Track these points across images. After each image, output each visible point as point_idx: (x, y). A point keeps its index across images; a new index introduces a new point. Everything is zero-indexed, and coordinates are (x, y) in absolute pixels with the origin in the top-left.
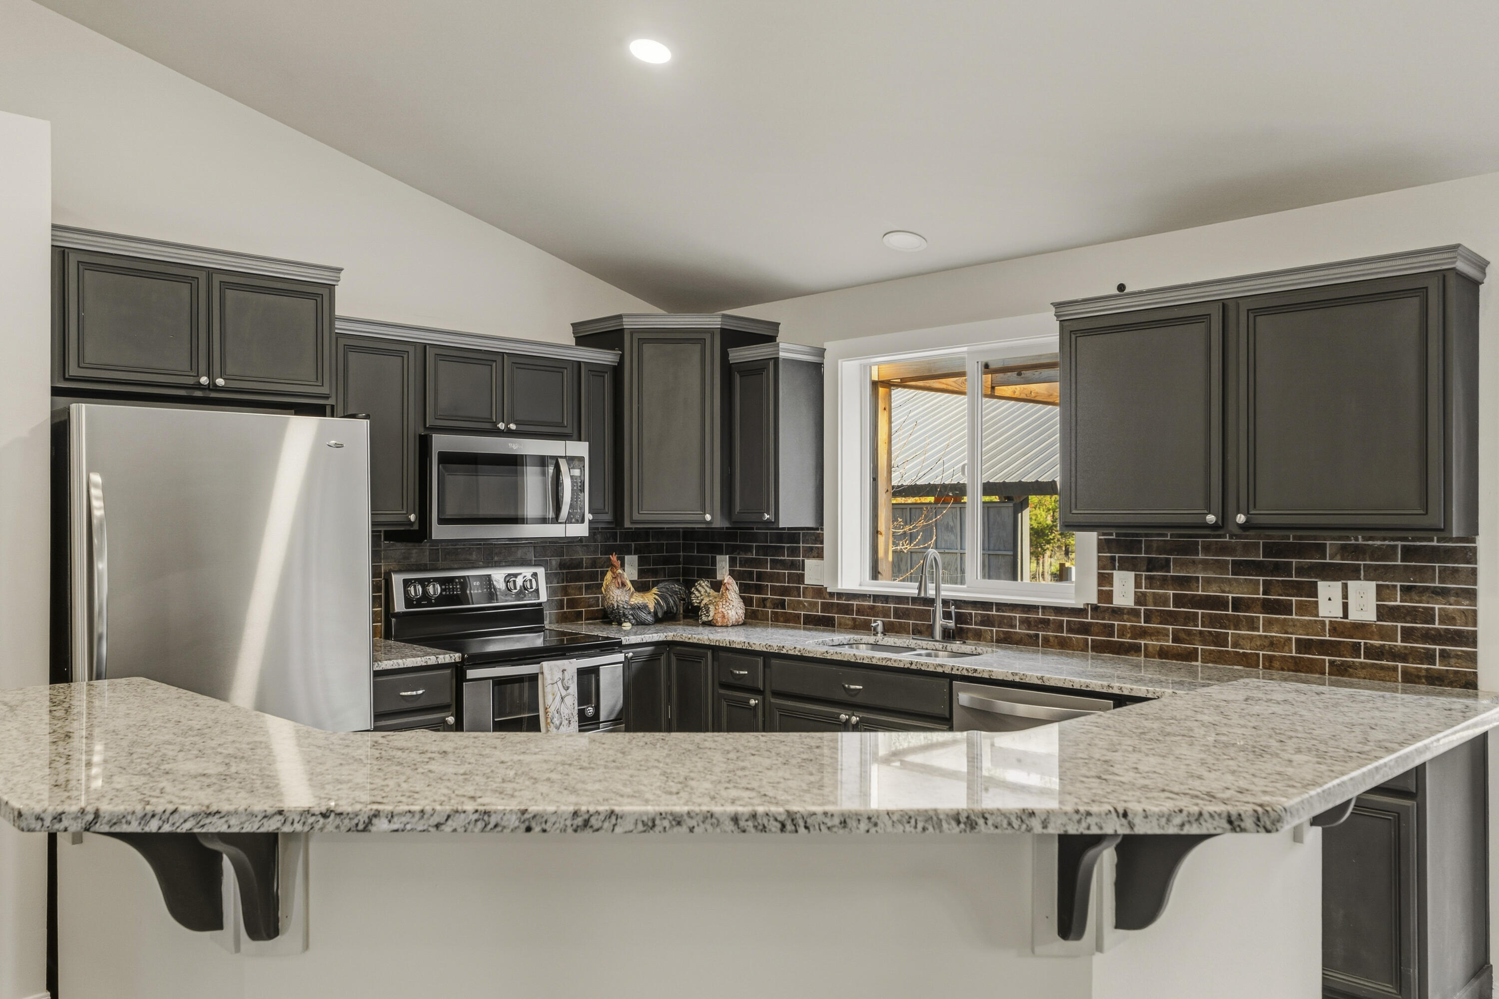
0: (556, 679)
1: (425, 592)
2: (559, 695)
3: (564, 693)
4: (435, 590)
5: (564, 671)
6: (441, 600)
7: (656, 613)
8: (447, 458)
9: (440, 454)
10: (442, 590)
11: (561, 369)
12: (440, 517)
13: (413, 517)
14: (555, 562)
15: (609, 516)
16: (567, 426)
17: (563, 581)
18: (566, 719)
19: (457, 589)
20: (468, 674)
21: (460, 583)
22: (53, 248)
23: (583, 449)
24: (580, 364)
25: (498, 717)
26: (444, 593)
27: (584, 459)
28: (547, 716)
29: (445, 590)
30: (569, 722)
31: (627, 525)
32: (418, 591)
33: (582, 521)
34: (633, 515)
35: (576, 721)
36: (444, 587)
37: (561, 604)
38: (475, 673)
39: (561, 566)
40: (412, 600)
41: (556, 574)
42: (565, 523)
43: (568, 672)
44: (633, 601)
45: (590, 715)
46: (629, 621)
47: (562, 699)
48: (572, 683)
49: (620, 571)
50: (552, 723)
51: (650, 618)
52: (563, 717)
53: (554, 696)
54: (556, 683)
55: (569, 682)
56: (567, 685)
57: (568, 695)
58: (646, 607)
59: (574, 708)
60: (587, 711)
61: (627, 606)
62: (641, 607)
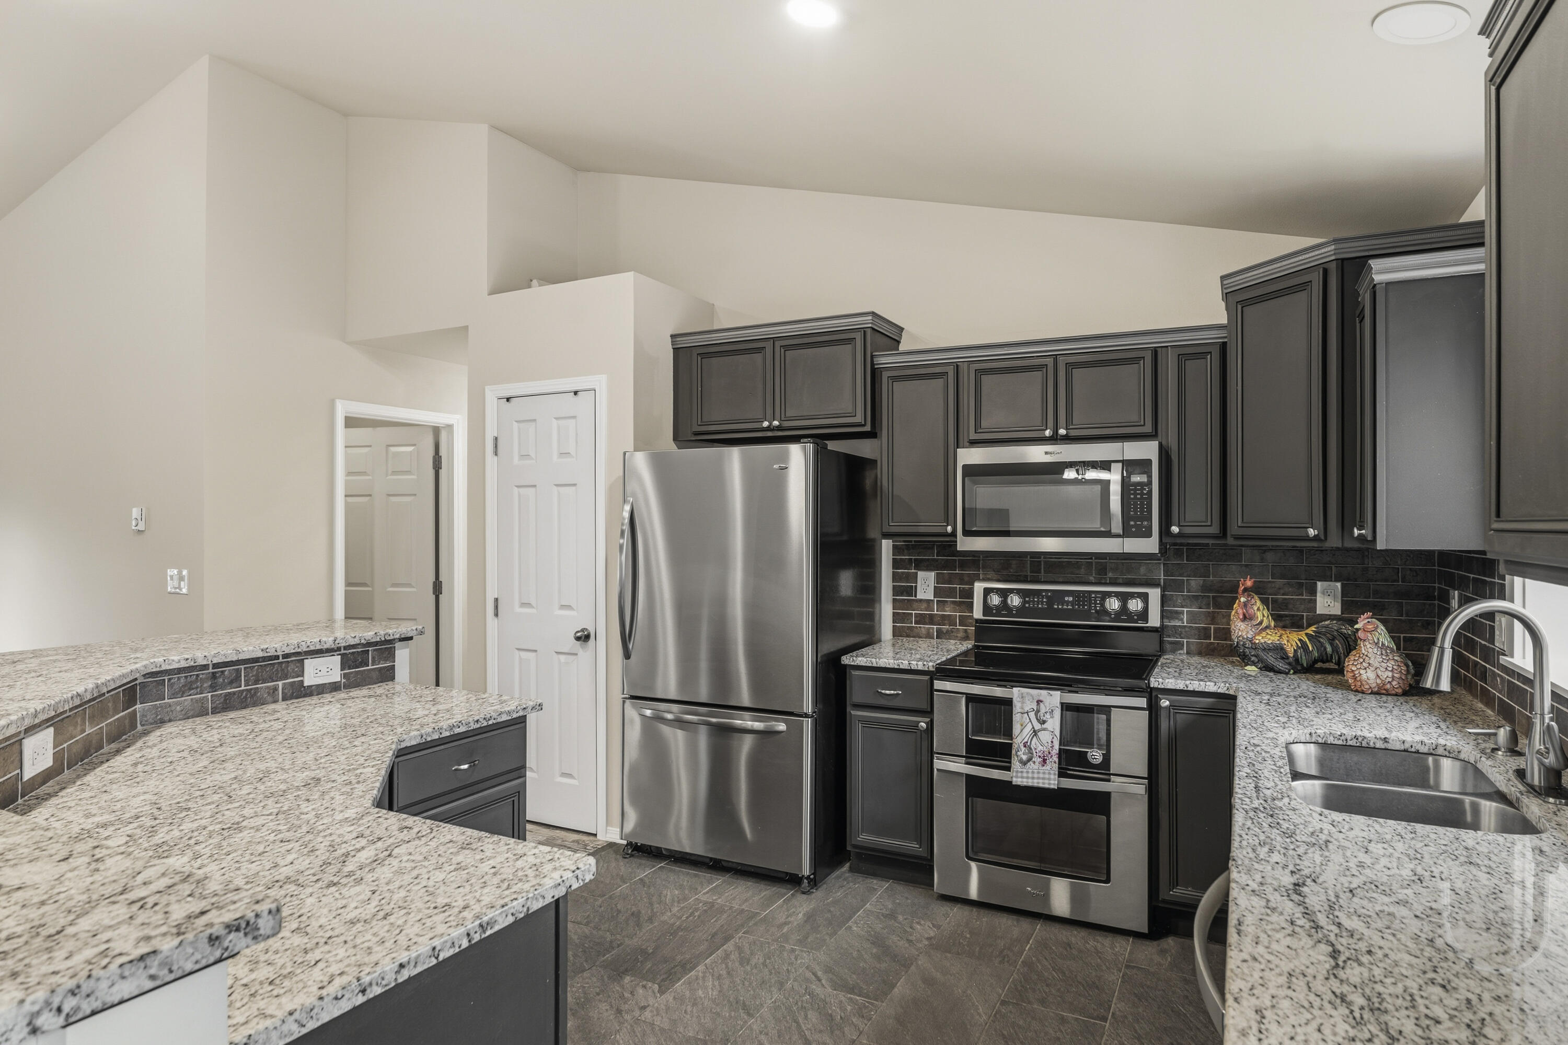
0: (1026, 709)
1: (1004, 602)
2: (1029, 727)
3: (1037, 726)
4: (1015, 601)
5: (1039, 702)
6: (1021, 611)
7: (1297, 660)
8: (971, 471)
9: (965, 467)
10: (1024, 602)
11: (1135, 360)
12: (967, 529)
13: (949, 529)
14: (1195, 583)
15: (1215, 529)
16: (1144, 425)
17: (1208, 606)
18: (1040, 757)
19: (1042, 602)
20: (938, 684)
21: (1047, 597)
22: (676, 350)
23: (1148, 450)
24: (1155, 352)
25: (973, 735)
26: (1027, 605)
27: (1150, 461)
28: (1015, 746)
29: (1028, 602)
30: (1044, 761)
31: (1230, 541)
32: (995, 600)
33: (1149, 534)
34: (1234, 528)
35: (1055, 762)
36: (1027, 599)
37: (1205, 633)
38: (948, 685)
39: (1205, 588)
40: (991, 609)
41: (1196, 597)
42: (1122, 536)
43: (1047, 704)
44: (1259, 639)
45: (1095, 762)
46: (1254, 664)
47: (1035, 733)
48: (1052, 717)
49: (1243, 599)
50: (1017, 756)
51: (1281, 665)
52: (1035, 754)
53: (1023, 727)
54: (1027, 713)
55: (1048, 716)
56: (1044, 719)
57: (1044, 730)
58: (1279, 649)
59: (1052, 747)
60: (1089, 755)
61: (1248, 644)
62: (1267, 649)
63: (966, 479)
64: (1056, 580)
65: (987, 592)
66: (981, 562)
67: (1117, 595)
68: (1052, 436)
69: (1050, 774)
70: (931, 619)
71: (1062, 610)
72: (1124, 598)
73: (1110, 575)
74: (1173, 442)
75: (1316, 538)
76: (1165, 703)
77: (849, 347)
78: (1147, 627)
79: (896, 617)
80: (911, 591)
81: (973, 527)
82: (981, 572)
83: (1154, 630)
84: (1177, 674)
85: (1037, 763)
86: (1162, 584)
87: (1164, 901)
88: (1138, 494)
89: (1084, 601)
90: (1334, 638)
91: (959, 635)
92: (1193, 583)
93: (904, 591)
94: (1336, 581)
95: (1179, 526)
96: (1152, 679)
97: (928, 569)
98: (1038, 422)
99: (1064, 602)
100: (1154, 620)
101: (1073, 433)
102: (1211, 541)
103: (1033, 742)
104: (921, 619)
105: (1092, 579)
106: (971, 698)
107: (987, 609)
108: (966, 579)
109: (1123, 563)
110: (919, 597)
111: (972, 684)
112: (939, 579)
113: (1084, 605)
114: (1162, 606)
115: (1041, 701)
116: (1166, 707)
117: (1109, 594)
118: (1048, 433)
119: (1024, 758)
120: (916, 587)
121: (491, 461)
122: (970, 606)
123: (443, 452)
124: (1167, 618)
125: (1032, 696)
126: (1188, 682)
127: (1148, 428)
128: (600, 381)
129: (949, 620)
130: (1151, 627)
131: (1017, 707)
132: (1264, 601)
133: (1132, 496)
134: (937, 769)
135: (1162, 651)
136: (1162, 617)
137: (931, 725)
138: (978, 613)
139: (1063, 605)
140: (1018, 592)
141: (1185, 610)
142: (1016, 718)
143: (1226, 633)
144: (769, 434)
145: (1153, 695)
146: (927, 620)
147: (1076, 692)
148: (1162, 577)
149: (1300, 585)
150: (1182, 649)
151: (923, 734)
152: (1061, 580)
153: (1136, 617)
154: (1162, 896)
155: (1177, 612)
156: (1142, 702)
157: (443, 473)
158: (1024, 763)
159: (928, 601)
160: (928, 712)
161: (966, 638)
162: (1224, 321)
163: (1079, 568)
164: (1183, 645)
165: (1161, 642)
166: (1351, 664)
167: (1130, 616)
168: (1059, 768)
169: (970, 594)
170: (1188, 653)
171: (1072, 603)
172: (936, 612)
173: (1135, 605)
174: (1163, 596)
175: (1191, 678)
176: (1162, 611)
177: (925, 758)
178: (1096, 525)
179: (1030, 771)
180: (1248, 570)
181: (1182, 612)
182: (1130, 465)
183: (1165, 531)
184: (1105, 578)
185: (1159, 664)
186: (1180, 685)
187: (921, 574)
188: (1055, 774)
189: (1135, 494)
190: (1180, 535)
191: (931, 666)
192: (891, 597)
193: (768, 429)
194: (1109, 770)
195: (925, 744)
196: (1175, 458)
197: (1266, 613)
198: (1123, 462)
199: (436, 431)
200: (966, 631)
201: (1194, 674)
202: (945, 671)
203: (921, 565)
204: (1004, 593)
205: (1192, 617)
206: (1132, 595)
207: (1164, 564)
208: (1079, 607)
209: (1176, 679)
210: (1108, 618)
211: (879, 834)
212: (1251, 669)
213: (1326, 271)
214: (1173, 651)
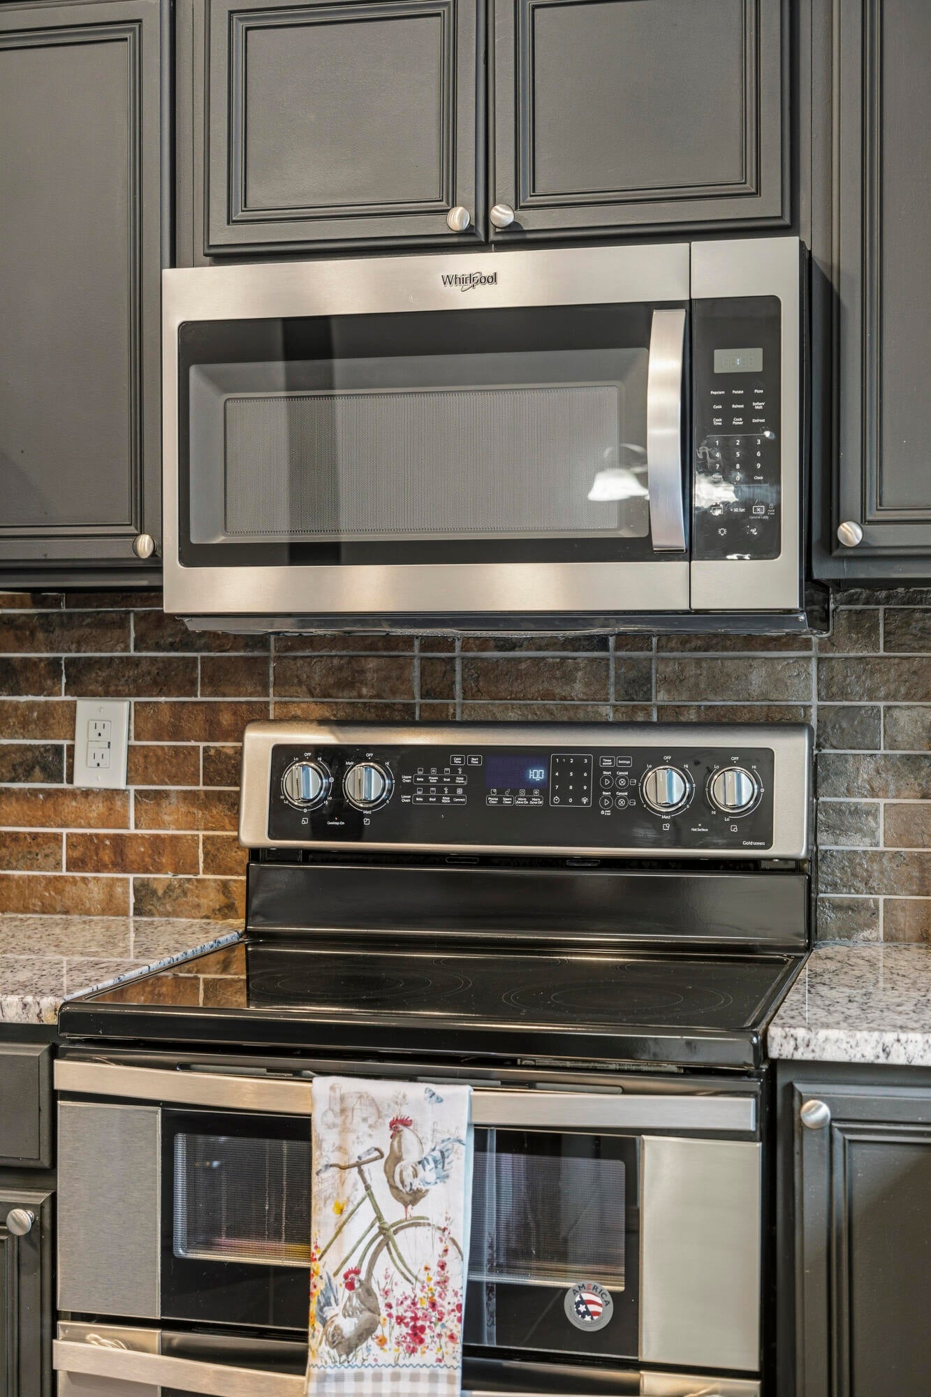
0: (357, 1150)
1: (336, 788)
2: (366, 1214)
3: (393, 1211)
4: (369, 784)
5: (397, 1125)
9: (184, 327)
10: (400, 788)
12: (194, 540)
13: (144, 545)
16: (757, 193)
18: (400, 1320)
19: (453, 790)
21: (468, 770)
25: (189, 1246)
26: (406, 799)
27: (774, 302)
28: (318, 1286)
29: (410, 789)
30: (417, 1334)
32: (308, 784)
35: (452, 1337)
36: (406, 779)
40: (296, 814)
42: (688, 554)
43: (426, 1131)
45: (587, 1324)
47: (385, 1235)
48: (444, 1178)
50: (324, 1322)
52: (384, 1312)
53: (345, 1214)
54: (358, 1165)
55: (429, 1174)
56: (417, 1184)
57: (416, 1223)
59: (443, 1282)
60: (569, 1303)
63: (193, 370)
64: (500, 717)
65: (284, 756)
66: (272, 665)
67: (679, 758)
68: (469, 231)
69: (433, 1378)
70: (119, 853)
71: (513, 809)
72: (700, 767)
73: (661, 697)
74: (843, 246)
76: (815, 1112)
78: (770, 859)
81: (215, 535)
82: (272, 698)
83: (792, 867)
84: (854, 1010)
85: (391, 1344)
86: (814, 723)
88: (738, 413)
89: (579, 781)
91: (203, 901)
92: (903, 717)
95: (863, 521)
96: (775, 1032)
97: (109, 691)
98: (432, 189)
99: (520, 784)
100: (790, 836)
101: (535, 221)
103: (378, 1272)
104: (87, 853)
105: (607, 712)
106: (178, 1118)
107: (282, 813)
108: (226, 719)
109: (698, 661)
110: (81, 781)
111: (185, 1067)
112: (143, 723)
113: (578, 795)
114: (813, 789)
115: (406, 1123)
116: (820, 1126)
117: (655, 757)
118: (458, 219)
119: (348, 1326)
120: (71, 748)
122: (231, 807)
124: (830, 828)
125: (373, 1102)
126: (889, 1037)
127: (769, 204)
129: (174, 852)
130: (784, 860)
131: (326, 1145)
133: (718, 422)
134: (70, 1374)
135: (812, 935)
136: (814, 829)
137: (48, 1214)
138: (255, 828)
139: (515, 793)
140: (382, 756)
141: (881, 802)
142: (323, 1184)
145: (776, 1085)
146: (107, 856)
147: (530, 1084)
148: (815, 702)
150: (871, 925)
151: (26, 1248)
152: (513, 716)
153: (735, 829)
155: (856, 811)
156: (742, 1110)
158: (346, 1346)
159: (110, 795)
160: (39, 1171)
161: (226, 910)
163: (568, 678)
164: (875, 913)
165: (810, 905)
167: (717, 824)
168: (467, 1351)
169: (229, 769)
170: (890, 938)
171: (543, 787)
172: (132, 830)
173: (731, 789)
174: (816, 765)
175: (900, 1020)
176: (814, 811)
177: (30, 1332)
179: (368, 1372)
181: (872, 812)
182: (710, 318)
183: (817, 537)
184: (645, 708)
185: (804, 974)
186: (865, 1045)
187: (87, 708)
188: (451, 1380)
189: (727, 415)
190: (865, 551)
191: (46, 1009)
194: (636, 1353)
195: (29, 1284)
198: (690, 306)
200: (225, 886)
201: (908, 1007)
202: (91, 1027)
203: (87, 678)
204: (336, 761)
206: (723, 758)
207: (820, 660)
208: (564, 801)
209: (853, 1027)
210: (651, 834)
214: (847, 934)
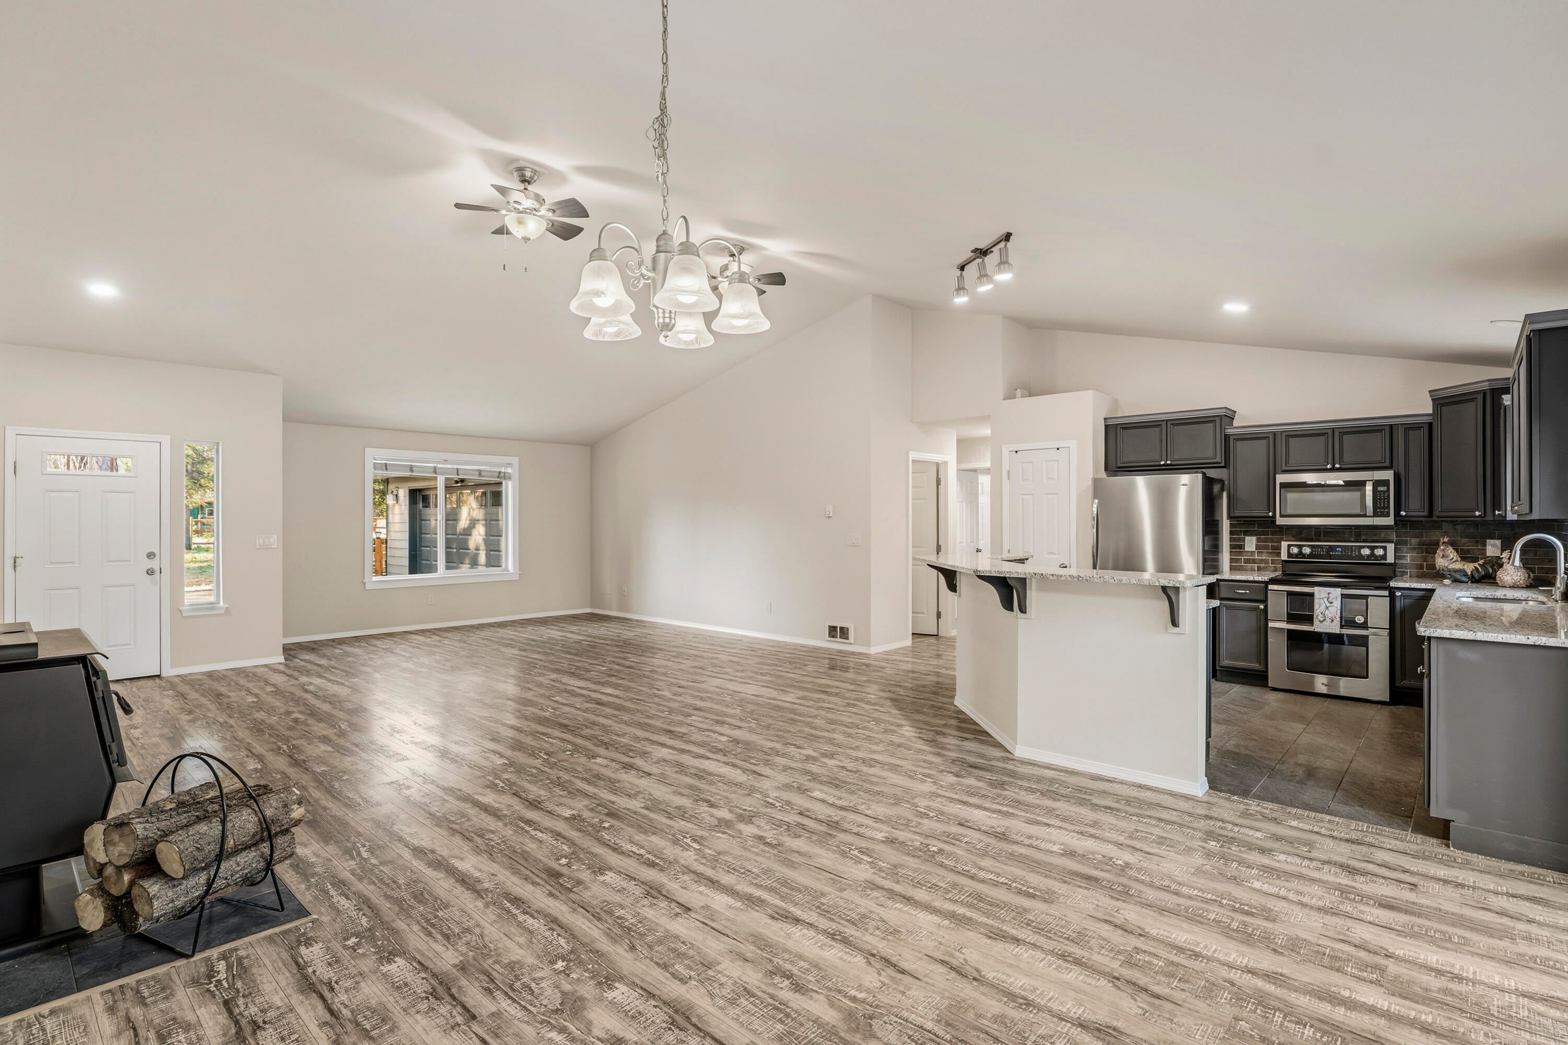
0: (1322, 597)
1: (1300, 551)
2: (1324, 605)
3: (1328, 605)
4: (1307, 551)
5: (1328, 594)
6: (1310, 556)
7: (1472, 576)
8: (1283, 485)
9: (1281, 484)
10: (1312, 551)
11: (1380, 431)
12: (1282, 514)
13: (1271, 514)
14: (1415, 541)
15: (1426, 513)
16: (1385, 462)
17: (1422, 553)
18: (1329, 619)
19: (1323, 551)
20: (1270, 587)
21: (1326, 549)
22: (1106, 426)
23: (1388, 475)
24: (1391, 426)
25: (1291, 611)
26: (1314, 553)
27: (1388, 480)
28: (1315, 615)
30: (1332, 621)
31: (1434, 518)
32: (1295, 550)
33: (1388, 515)
34: (1437, 512)
35: (1338, 622)
36: (1314, 550)
37: (1421, 567)
38: (1275, 587)
39: (1421, 544)
40: (1292, 555)
41: (1415, 548)
42: (1373, 517)
43: (1333, 595)
44: (1451, 567)
45: (1360, 622)
46: (1448, 578)
47: (1327, 608)
48: (1336, 601)
49: (1442, 547)
50: (1317, 619)
51: (1464, 579)
52: (1327, 618)
53: (1320, 605)
54: (1322, 599)
55: (1334, 600)
56: (1332, 601)
57: (1332, 606)
58: (1463, 572)
59: (1336, 614)
60: (1356, 618)
61: (1445, 569)
62: (1456, 571)
63: (1282, 489)
64: (1331, 540)
65: (1289, 546)
66: (1289, 531)
67: (1368, 547)
68: (1331, 468)
69: (1335, 627)
70: (1254, 561)
71: (1335, 555)
72: (1372, 549)
73: (1364, 537)
74: (1402, 471)
75: (1479, 516)
76: (1398, 594)
77: (1211, 425)
78: (1387, 563)
79: (1232, 560)
80: (1241, 547)
81: (1286, 513)
82: (1287, 536)
83: (1390, 564)
85: (1328, 622)
86: (1395, 541)
87: (1399, 687)
88: (1382, 496)
89: (1348, 551)
90: (1494, 565)
91: (1271, 569)
92: (1413, 541)
93: (1237, 547)
94: (1498, 539)
95: (1405, 512)
96: (1392, 583)
97: (1252, 535)
98: (1323, 461)
99: (1336, 551)
100: (1390, 559)
101: (1344, 466)
102: (1424, 519)
103: (1326, 613)
104: (1247, 561)
105: (1352, 539)
106: (1290, 594)
107: (1290, 555)
108: (1276, 540)
109: (1372, 531)
110: (1246, 550)
111: (1287, 587)
112: (1258, 540)
113: (1348, 553)
114: (1395, 552)
115: (1330, 593)
116: (1399, 596)
117: (1363, 547)
118: (1329, 466)
119: (1321, 620)
120: (1244, 545)
121: (1005, 483)
122: (1279, 554)
123: (941, 476)
124: (1398, 559)
125: (1324, 591)
126: (1410, 586)
127: (1388, 464)
128: (1073, 444)
129: (1266, 562)
131: (1317, 596)
132: (1457, 550)
133: (1379, 498)
134: (1270, 627)
135: (1395, 575)
136: (1395, 558)
137: (1266, 607)
138: (1284, 557)
139: (1335, 553)
140: (1308, 546)
141: (1409, 555)
142: (1316, 601)
143: (1433, 566)
144: (1163, 467)
145: (1392, 591)
146: (1251, 562)
147: (1349, 589)
148: (1395, 538)
149: (1477, 542)
150: (1407, 575)
151: (1262, 612)
152: (1334, 540)
153: (1379, 558)
154: (1397, 685)
155: (1404, 556)
156: (1386, 593)
157: (941, 488)
158: (1320, 622)
159: (1252, 552)
160: (1265, 601)
161: (1276, 570)
162: (1431, 411)
163: (1344, 534)
164: (1408, 573)
165: (1395, 571)
166: (1500, 574)
167: (1376, 558)
168: (1340, 624)
169: (1278, 548)
170: (1411, 575)
171: (1341, 551)
172: (1257, 558)
173: (1380, 552)
174: (1395, 548)
175: (1411, 584)
176: (1395, 555)
177: (1262, 623)
178: (1358, 511)
179: (1324, 625)
180: (1446, 534)
181: (1407, 556)
182: (1377, 484)
183: (1397, 514)
184: (1360, 538)
185: (1394, 578)
186: (1407, 585)
187: (1247, 538)
188: (1338, 627)
189: (1380, 496)
190: (1405, 516)
191: (1262, 580)
192: (1229, 550)
193: (1163, 465)
194: (1367, 626)
195: (1263, 617)
196: (1403, 478)
197: (1455, 554)
198: (1373, 481)
199: (938, 465)
200: (1279, 565)
201: (1414, 582)
202: (1273, 581)
203: (1247, 533)
204: (1300, 547)
205: (1413, 559)
206: (1377, 547)
207: (1396, 531)
208: (1345, 554)
209: (1404, 584)
210: (1364, 558)
211: (1236, 661)
212: (1447, 582)
213: (1485, 394)
214: (1402, 573)
